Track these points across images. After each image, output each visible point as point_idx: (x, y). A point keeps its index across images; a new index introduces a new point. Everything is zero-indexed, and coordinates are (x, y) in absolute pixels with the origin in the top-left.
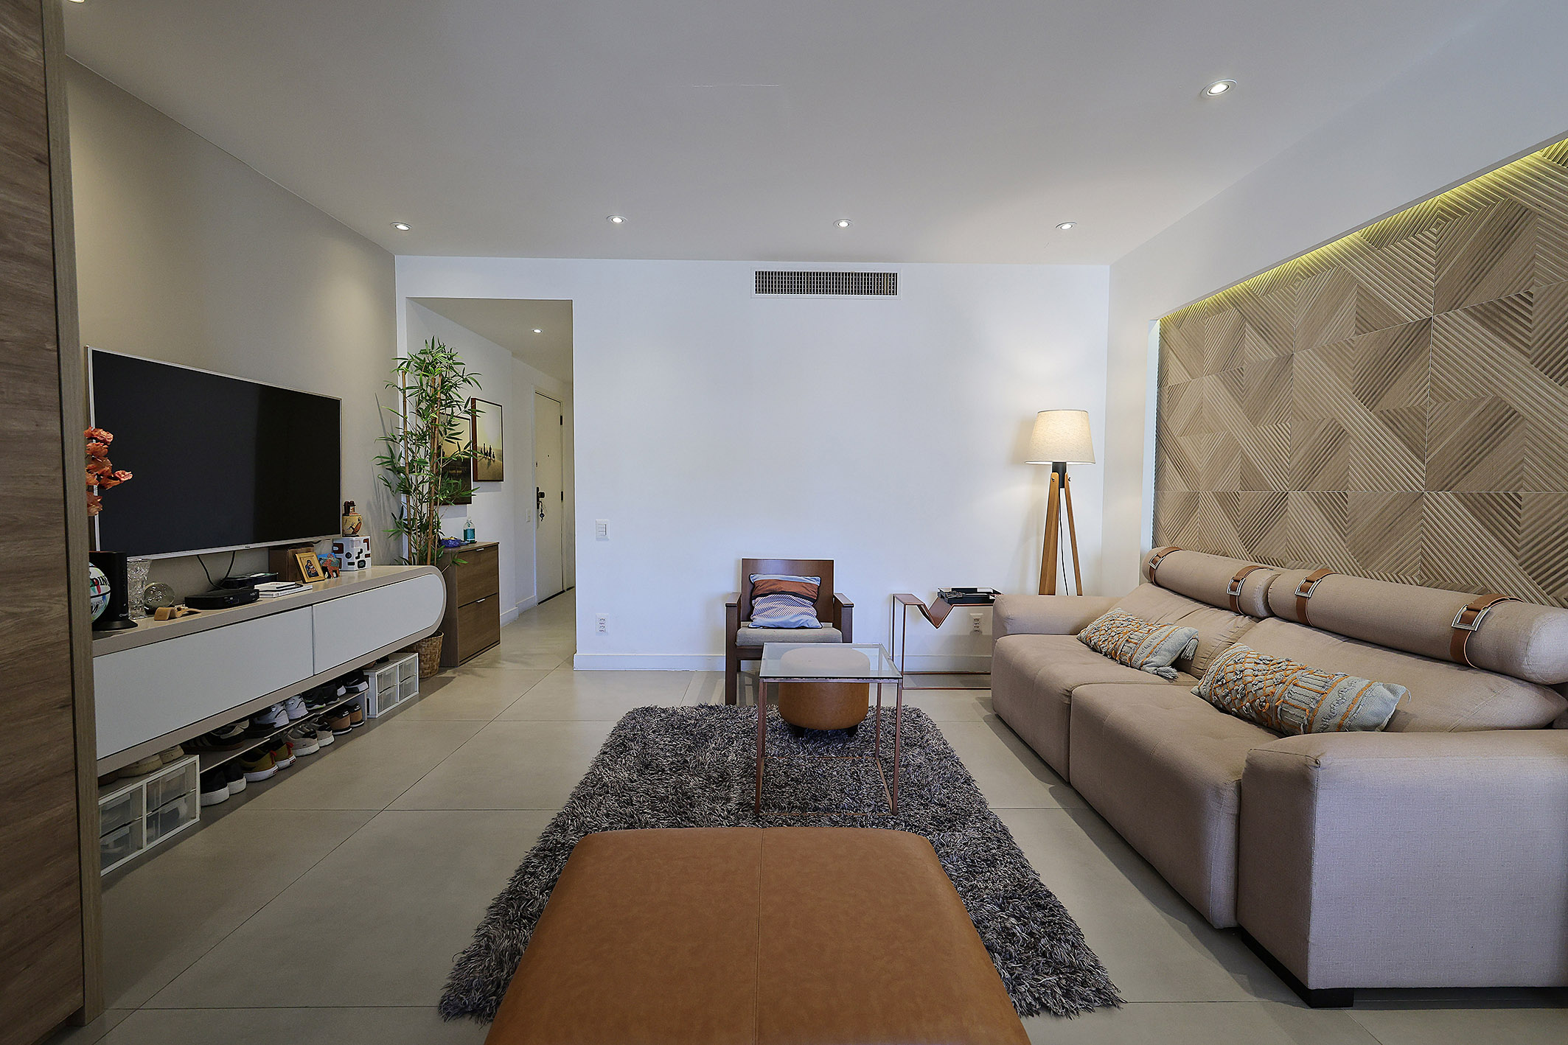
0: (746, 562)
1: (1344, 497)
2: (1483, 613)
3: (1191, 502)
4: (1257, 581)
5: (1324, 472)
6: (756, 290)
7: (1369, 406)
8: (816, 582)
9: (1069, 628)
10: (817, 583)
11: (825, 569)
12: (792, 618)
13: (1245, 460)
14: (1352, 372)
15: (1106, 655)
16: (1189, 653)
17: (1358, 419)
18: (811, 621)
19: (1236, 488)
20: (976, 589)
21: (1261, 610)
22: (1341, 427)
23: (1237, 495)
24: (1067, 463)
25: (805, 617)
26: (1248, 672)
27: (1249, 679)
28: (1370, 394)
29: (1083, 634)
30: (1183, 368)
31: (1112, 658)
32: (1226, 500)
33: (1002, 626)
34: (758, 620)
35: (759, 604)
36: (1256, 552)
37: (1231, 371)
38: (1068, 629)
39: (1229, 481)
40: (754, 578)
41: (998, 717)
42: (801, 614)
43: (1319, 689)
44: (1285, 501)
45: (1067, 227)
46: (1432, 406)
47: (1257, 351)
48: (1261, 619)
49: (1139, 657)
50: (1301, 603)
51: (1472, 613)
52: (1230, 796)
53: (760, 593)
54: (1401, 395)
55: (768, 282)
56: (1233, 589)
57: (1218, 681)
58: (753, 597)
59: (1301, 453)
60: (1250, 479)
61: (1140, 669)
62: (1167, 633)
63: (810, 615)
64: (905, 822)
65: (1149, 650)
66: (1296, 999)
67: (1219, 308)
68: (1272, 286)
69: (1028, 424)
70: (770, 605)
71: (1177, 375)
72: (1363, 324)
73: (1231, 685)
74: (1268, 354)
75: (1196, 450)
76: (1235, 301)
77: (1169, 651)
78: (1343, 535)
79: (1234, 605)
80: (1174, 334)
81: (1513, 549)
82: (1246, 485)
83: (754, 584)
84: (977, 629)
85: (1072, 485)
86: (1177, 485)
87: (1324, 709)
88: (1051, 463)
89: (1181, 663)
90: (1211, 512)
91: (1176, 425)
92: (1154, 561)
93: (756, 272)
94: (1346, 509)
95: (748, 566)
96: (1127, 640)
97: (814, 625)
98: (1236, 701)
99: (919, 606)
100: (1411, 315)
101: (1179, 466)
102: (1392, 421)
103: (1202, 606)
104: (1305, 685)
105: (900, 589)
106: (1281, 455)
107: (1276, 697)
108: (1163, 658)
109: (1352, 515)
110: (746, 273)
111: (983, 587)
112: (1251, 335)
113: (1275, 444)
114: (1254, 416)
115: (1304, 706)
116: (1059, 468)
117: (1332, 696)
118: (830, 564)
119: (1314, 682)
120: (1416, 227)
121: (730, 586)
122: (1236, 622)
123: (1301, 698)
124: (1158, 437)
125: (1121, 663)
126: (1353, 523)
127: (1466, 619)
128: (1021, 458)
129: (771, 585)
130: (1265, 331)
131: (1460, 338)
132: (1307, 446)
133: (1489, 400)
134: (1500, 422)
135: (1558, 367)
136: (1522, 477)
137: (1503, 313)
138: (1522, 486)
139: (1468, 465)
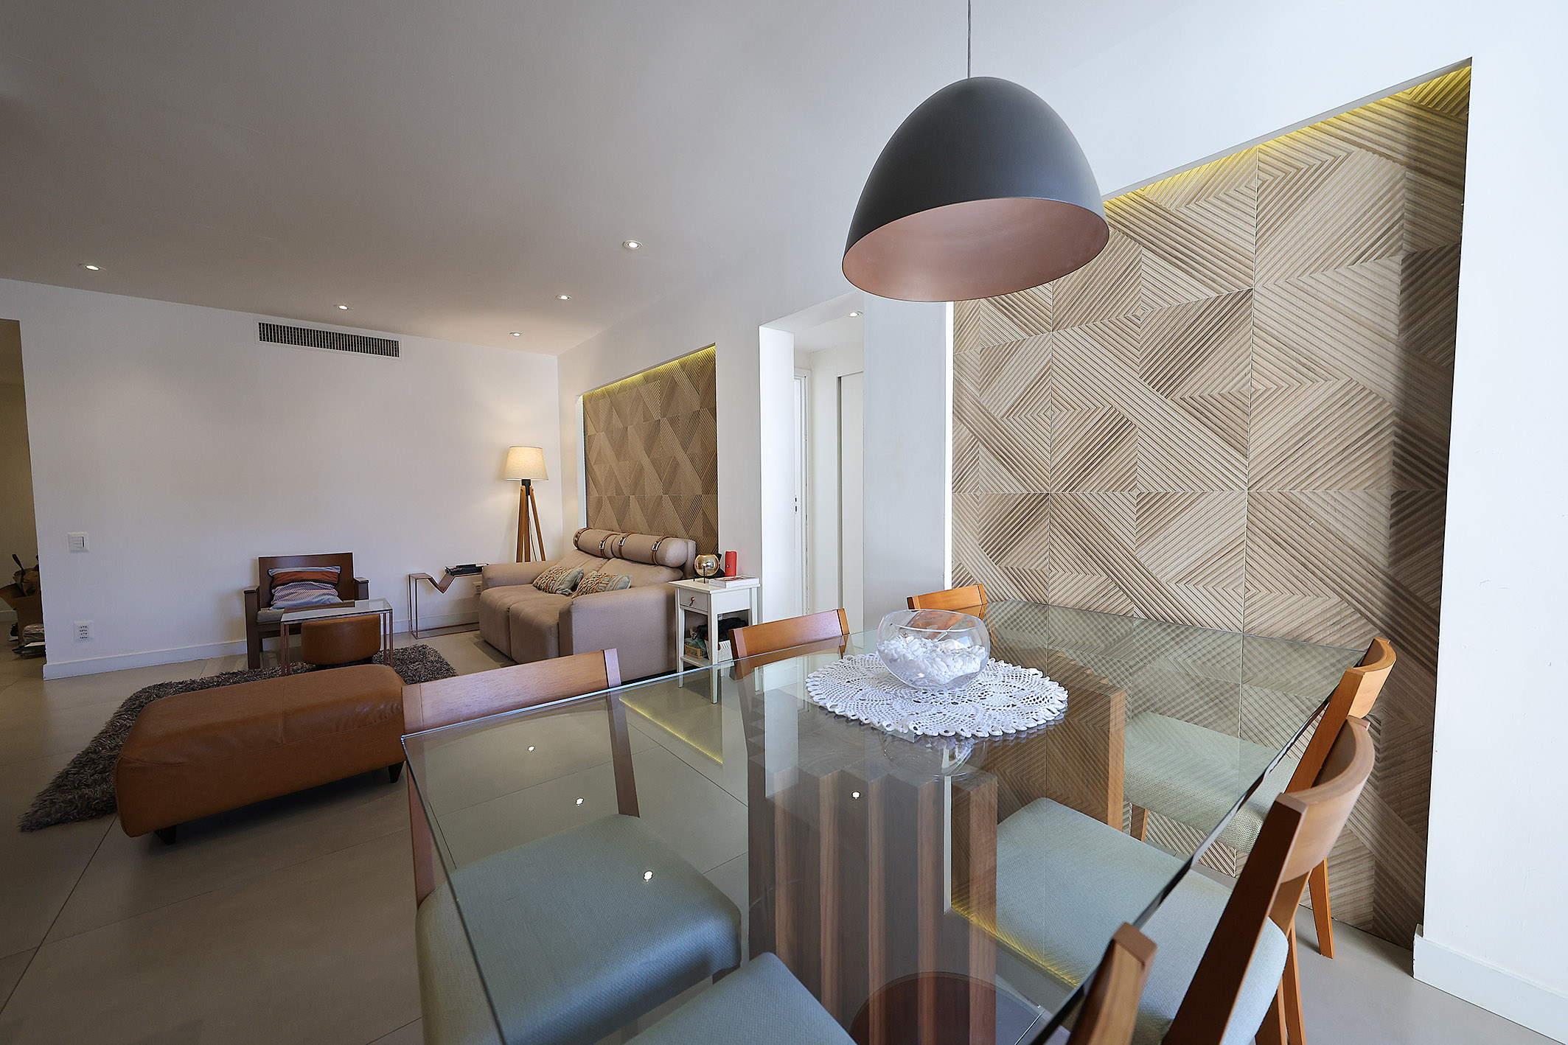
0: (263, 561)
2: (660, 543)
3: (600, 503)
6: (261, 338)
8: (336, 570)
9: (530, 581)
10: (338, 571)
11: (345, 560)
12: (314, 598)
16: (578, 580)
18: (334, 600)
19: (614, 494)
24: (530, 480)
25: (332, 598)
29: (536, 582)
30: (593, 426)
33: (487, 583)
34: (279, 603)
35: (279, 592)
37: (609, 430)
38: (527, 581)
39: (612, 490)
40: (273, 572)
41: (485, 641)
42: (320, 595)
45: (517, 334)
48: (610, 559)
53: (280, 582)
55: (270, 333)
56: (601, 545)
58: (272, 587)
59: (633, 476)
60: (618, 489)
61: (555, 593)
62: (569, 572)
63: (333, 595)
67: (603, 396)
69: (505, 454)
70: (292, 591)
71: (591, 431)
72: (645, 418)
75: (600, 473)
76: (609, 394)
77: (570, 581)
79: (603, 554)
80: (590, 407)
82: (617, 493)
83: (273, 577)
85: (535, 494)
86: (594, 493)
88: (521, 480)
90: (607, 508)
91: (593, 458)
92: (576, 537)
93: (260, 324)
95: (265, 564)
97: (338, 604)
99: (429, 579)
101: (595, 482)
102: (653, 462)
103: (593, 557)
105: (415, 570)
108: (566, 586)
110: (250, 323)
112: (615, 416)
114: (618, 457)
116: (526, 483)
118: (349, 556)
121: (248, 580)
122: (602, 562)
124: (586, 464)
128: (502, 476)
129: (292, 576)
130: (619, 413)
131: (666, 430)
132: (634, 473)
133: (673, 457)
134: (676, 467)
135: (685, 446)
136: (681, 489)
137: (674, 422)
138: (681, 492)
139: (671, 484)
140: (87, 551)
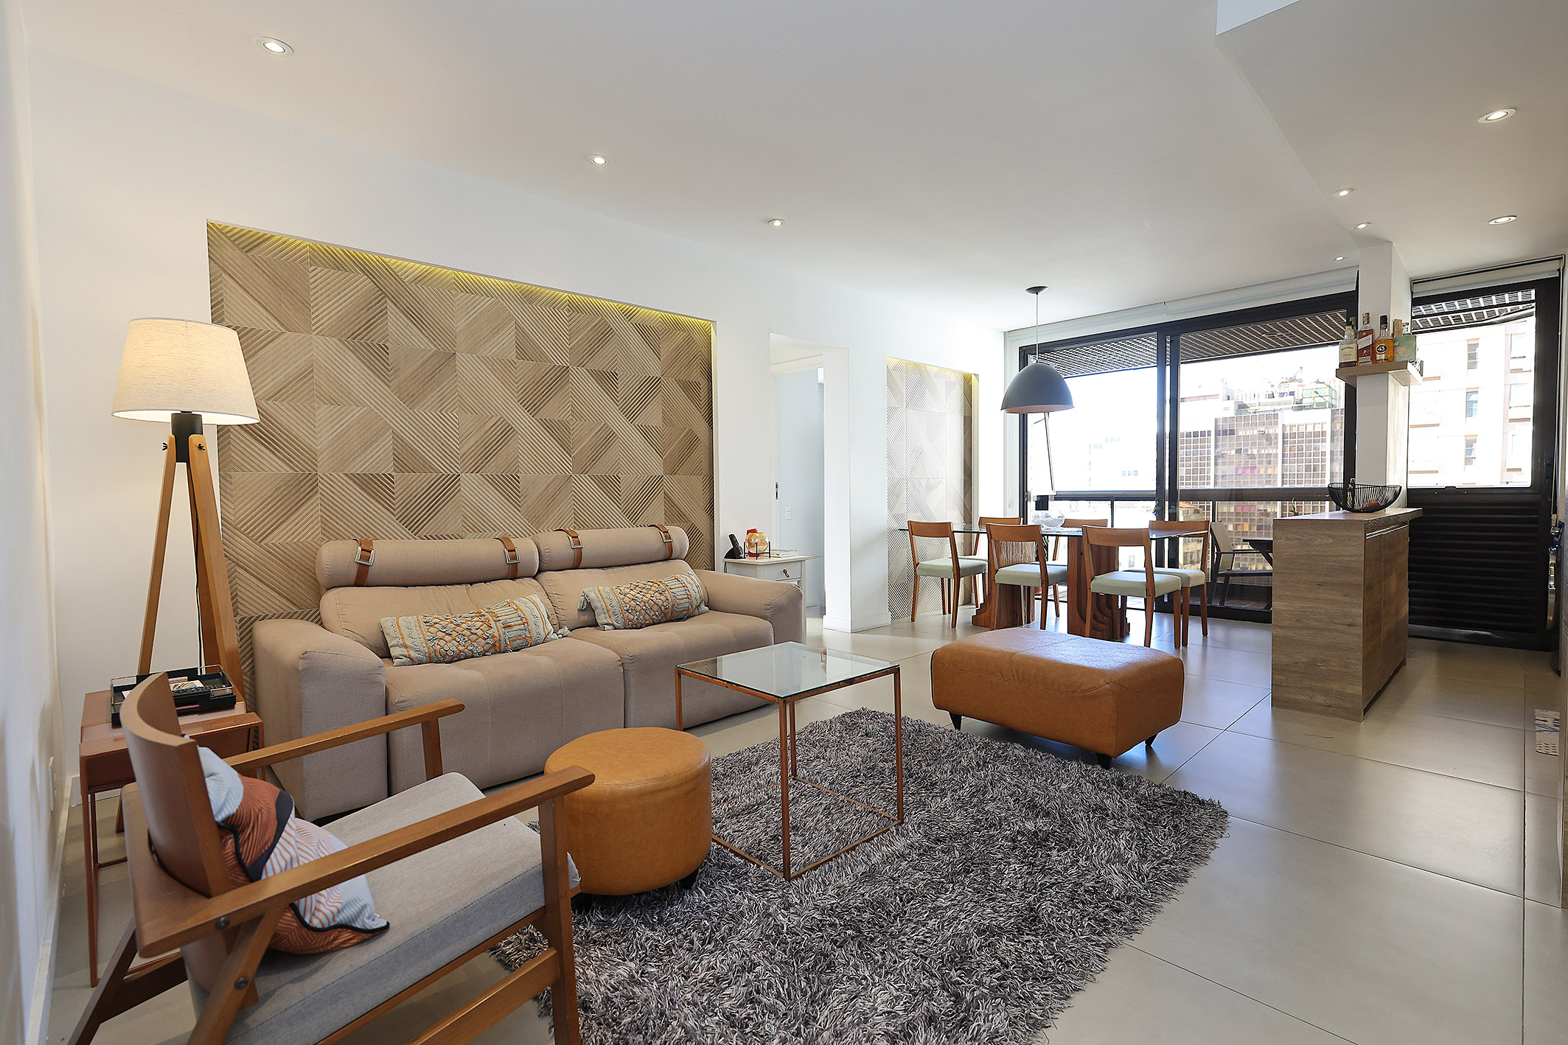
1: (516, 478)
3: (299, 488)
4: (527, 546)
5: (496, 459)
7: (532, 413)
13: (398, 439)
14: (516, 386)
17: (522, 420)
19: (389, 469)
22: (509, 425)
23: (390, 478)
27: (645, 599)
28: (532, 405)
30: (264, 311)
32: (369, 482)
36: (423, 530)
39: (378, 463)
44: (457, 482)
46: (573, 422)
48: (534, 577)
54: (554, 410)
56: (514, 558)
59: (472, 441)
60: (407, 462)
71: (247, 315)
72: (522, 353)
74: (423, 343)
80: (233, 254)
81: (618, 503)
82: (401, 465)
86: (262, 466)
92: (364, 558)
94: (519, 487)
100: (559, 360)
101: (269, 440)
102: (549, 426)
106: (449, 441)
109: (524, 491)
113: (441, 430)
114: (410, 399)
116: (185, 424)
126: (525, 497)
130: (415, 316)
131: (583, 384)
132: (477, 437)
133: (602, 425)
134: (608, 438)
135: (631, 415)
136: (619, 468)
137: (607, 379)
138: (619, 472)
139: (595, 459)
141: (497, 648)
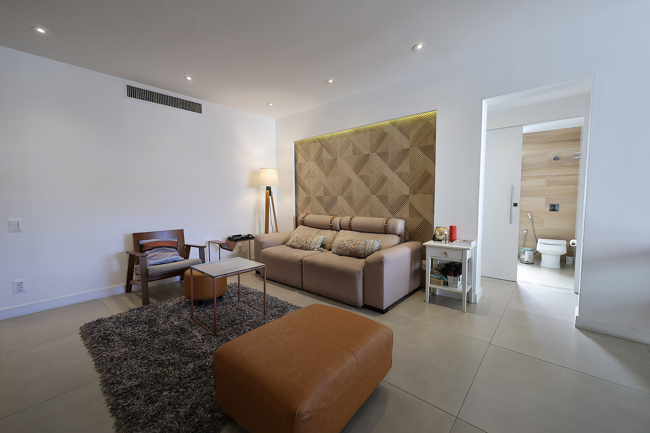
0: (134, 235)
1: (352, 197)
2: (389, 221)
3: (308, 200)
4: (337, 220)
5: (347, 191)
6: (128, 95)
7: (357, 174)
10: (177, 241)
11: (180, 233)
12: (168, 258)
13: (325, 186)
14: (352, 165)
15: (299, 249)
16: (325, 243)
17: (354, 177)
18: (179, 257)
19: (323, 195)
20: (241, 235)
21: (339, 229)
22: (350, 179)
23: (323, 197)
24: (271, 187)
25: (176, 257)
26: (346, 244)
27: (347, 245)
28: (357, 171)
29: (288, 243)
30: (303, 158)
31: (301, 249)
32: (319, 199)
34: (150, 262)
35: (148, 254)
36: (329, 213)
37: (319, 160)
38: (281, 243)
39: (320, 193)
40: (142, 242)
43: (365, 244)
44: (336, 198)
45: (271, 104)
47: (326, 156)
48: (339, 231)
49: (312, 246)
50: (350, 224)
51: (387, 222)
52: (362, 273)
54: (364, 171)
55: (133, 92)
56: (331, 223)
57: (339, 248)
59: (341, 185)
60: (326, 192)
61: (313, 250)
62: (318, 238)
63: (177, 255)
64: (271, 316)
65: (314, 244)
66: (380, 314)
67: (314, 141)
68: (330, 138)
70: (156, 253)
71: (301, 160)
72: (354, 153)
73: (343, 248)
74: (330, 157)
75: (310, 184)
76: (319, 140)
77: (320, 243)
78: (352, 207)
79: (331, 228)
80: (299, 147)
81: (387, 207)
82: (325, 194)
83: (143, 245)
84: (240, 250)
85: (273, 194)
86: (303, 195)
87: (367, 248)
88: (266, 187)
89: (323, 246)
90: (315, 203)
91: (302, 175)
92: (303, 218)
93: (127, 86)
94: (352, 200)
95: (137, 237)
96: (306, 243)
97: (181, 259)
98: (345, 252)
100: (366, 153)
101: (304, 189)
102: (362, 178)
103: (320, 230)
104: (361, 244)
105: (211, 238)
106: (335, 185)
107: (355, 248)
108: (318, 246)
109: (354, 202)
110: (122, 85)
111: (244, 233)
112: (325, 153)
114: (327, 175)
115: (363, 249)
116: (269, 188)
117: (368, 245)
118: (182, 231)
119: (363, 243)
120: (365, 131)
122: (333, 232)
123: (361, 247)
124: (295, 179)
125: (306, 250)
127: (386, 223)
129: (153, 244)
130: (328, 151)
131: (375, 159)
132: (342, 184)
133: (381, 174)
134: (383, 180)
135: (393, 168)
136: (388, 192)
137: (383, 155)
138: (388, 194)
139: (378, 189)
140: (21, 231)
141: (302, 248)
